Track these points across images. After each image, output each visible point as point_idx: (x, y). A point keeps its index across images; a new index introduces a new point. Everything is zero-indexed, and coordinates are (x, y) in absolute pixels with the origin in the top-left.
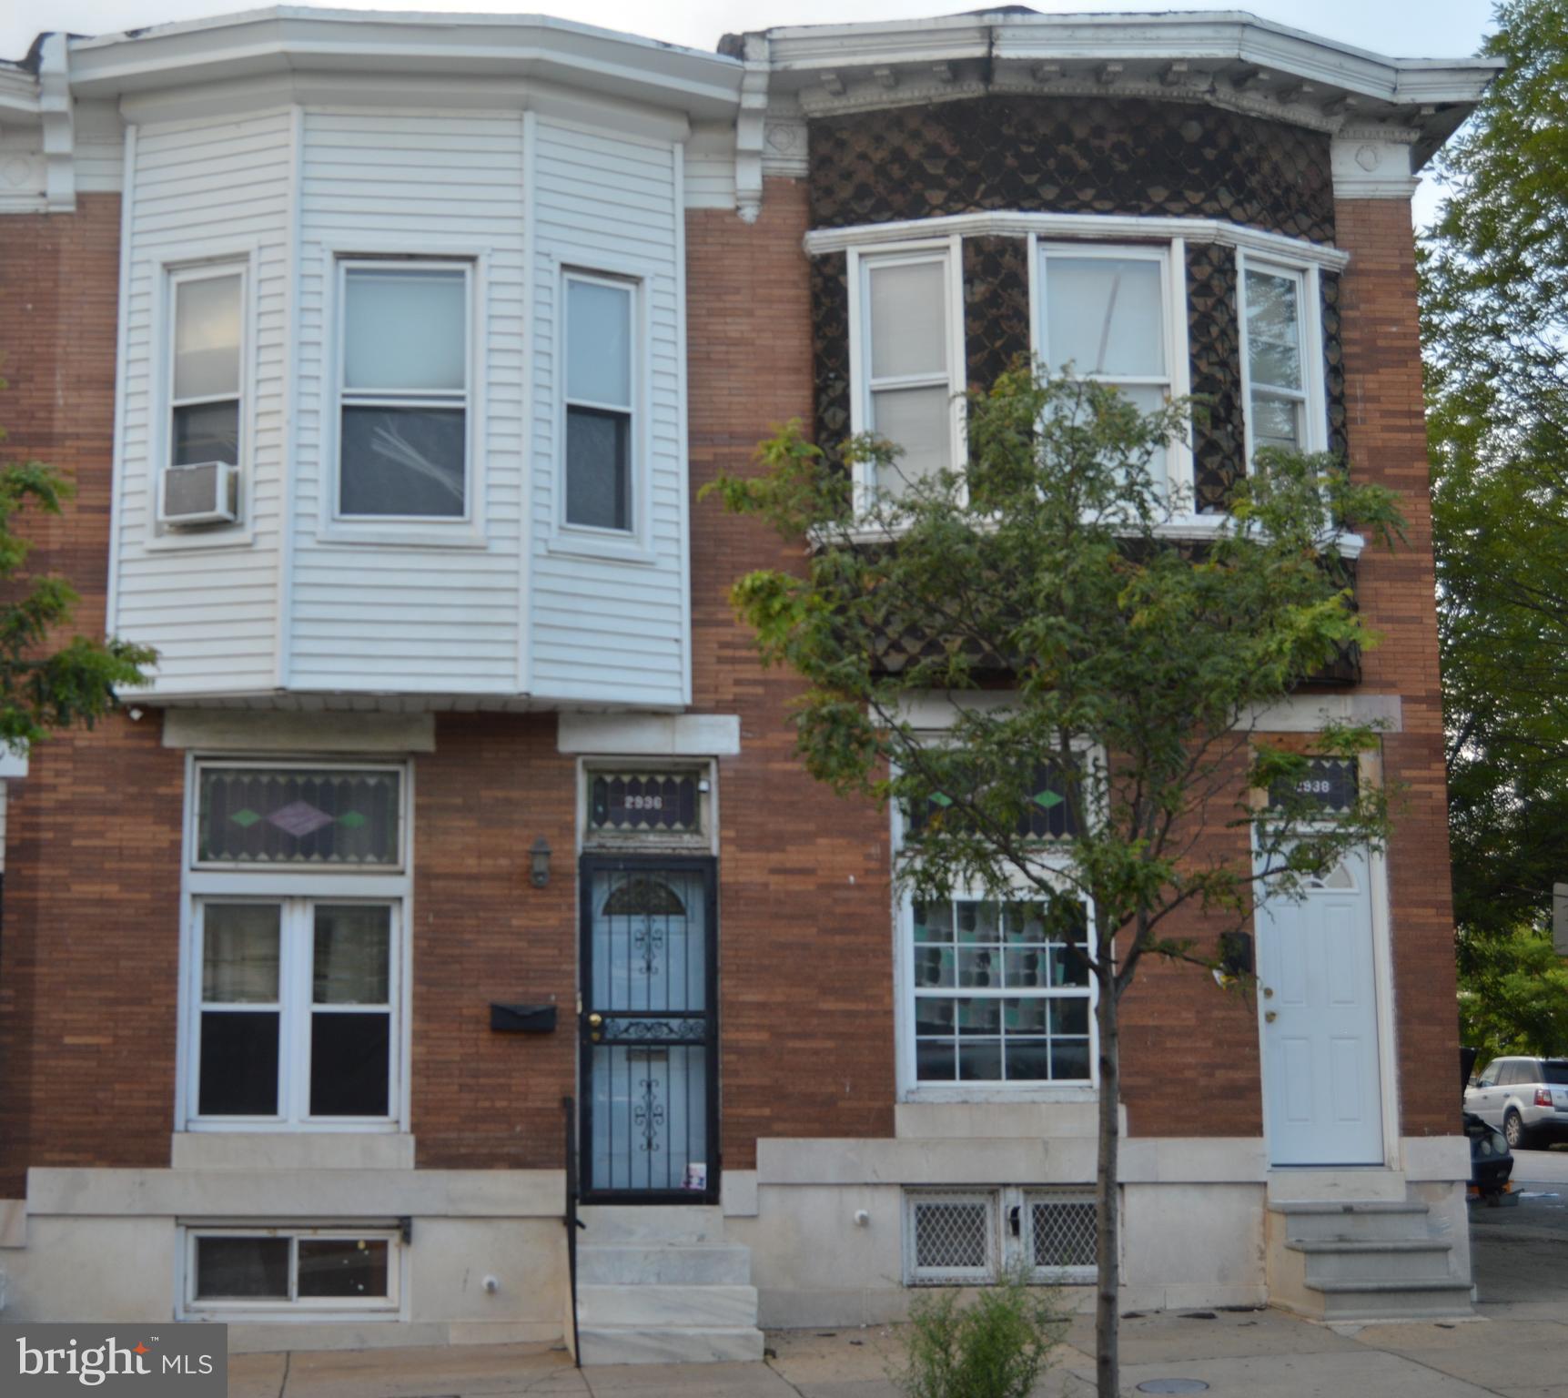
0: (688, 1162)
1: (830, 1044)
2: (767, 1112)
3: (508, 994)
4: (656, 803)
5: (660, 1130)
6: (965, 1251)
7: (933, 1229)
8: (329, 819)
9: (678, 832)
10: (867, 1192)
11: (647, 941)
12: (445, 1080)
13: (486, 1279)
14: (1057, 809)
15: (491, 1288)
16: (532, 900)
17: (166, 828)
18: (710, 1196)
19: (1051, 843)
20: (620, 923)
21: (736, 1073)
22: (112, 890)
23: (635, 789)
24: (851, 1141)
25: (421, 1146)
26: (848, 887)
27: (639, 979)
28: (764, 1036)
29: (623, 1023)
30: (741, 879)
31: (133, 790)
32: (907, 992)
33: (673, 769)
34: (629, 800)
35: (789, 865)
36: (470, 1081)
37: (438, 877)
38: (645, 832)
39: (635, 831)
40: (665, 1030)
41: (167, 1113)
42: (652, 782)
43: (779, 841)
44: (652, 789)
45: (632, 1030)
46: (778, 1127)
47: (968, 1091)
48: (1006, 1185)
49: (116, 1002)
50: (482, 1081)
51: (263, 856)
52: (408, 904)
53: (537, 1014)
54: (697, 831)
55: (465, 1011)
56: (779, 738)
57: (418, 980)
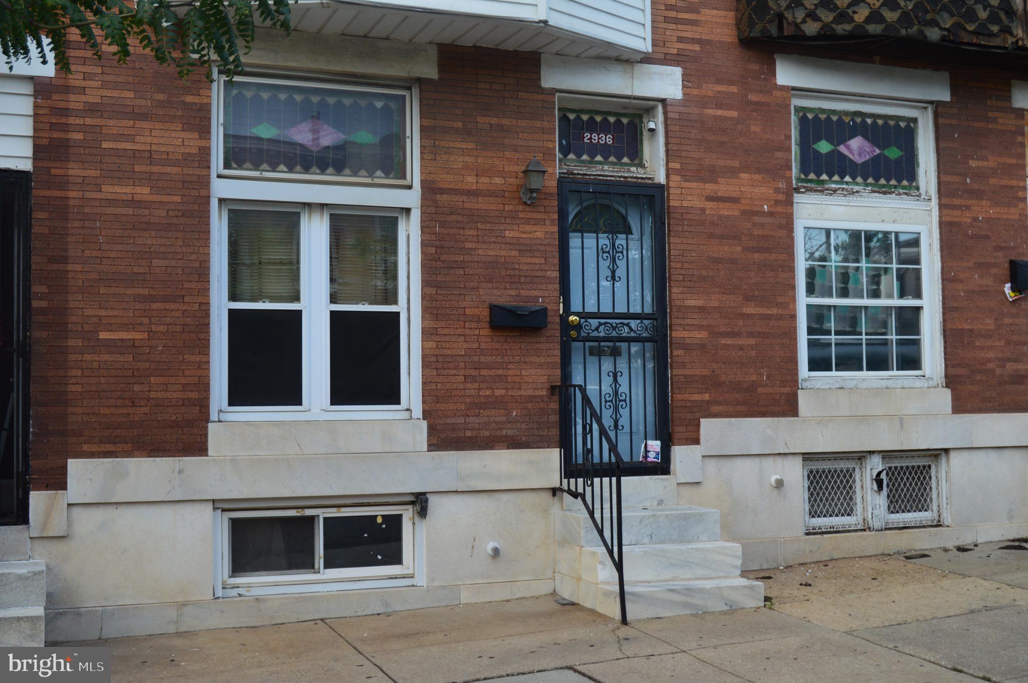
0: (646, 440)
1: (751, 341)
2: (707, 397)
3: (505, 297)
4: (609, 139)
5: (624, 412)
6: (842, 504)
7: (821, 488)
8: (342, 137)
9: (626, 164)
10: (779, 460)
11: (613, 254)
12: (453, 372)
13: (491, 545)
14: (898, 161)
15: (496, 552)
16: (521, 215)
17: (196, 135)
18: (662, 467)
19: (895, 187)
20: (590, 241)
21: (683, 365)
22: (143, 192)
23: (592, 126)
24: (769, 420)
25: (432, 430)
26: (763, 213)
27: (606, 286)
28: (703, 334)
29: (594, 322)
30: (685, 204)
31: (161, 97)
32: (803, 301)
33: (622, 111)
34: (587, 135)
35: (720, 194)
36: (473, 373)
37: (442, 191)
38: (600, 163)
39: (592, 162)
40: (626, 329)
41: (203, 404)
42: (605, 120)
43: (709, 174)
44: (604, 128)
45: (601, 328)
46: (715, 409)
47: (844, 379)
48: (871, 453)
49: (151, 299)
50: (484, 372)
51: (282, 167)
52: (416, 215)
53: (532, 313)
54: (641, 165)
55: (468, 311)
56: (711, 89)
57: (426, 283)
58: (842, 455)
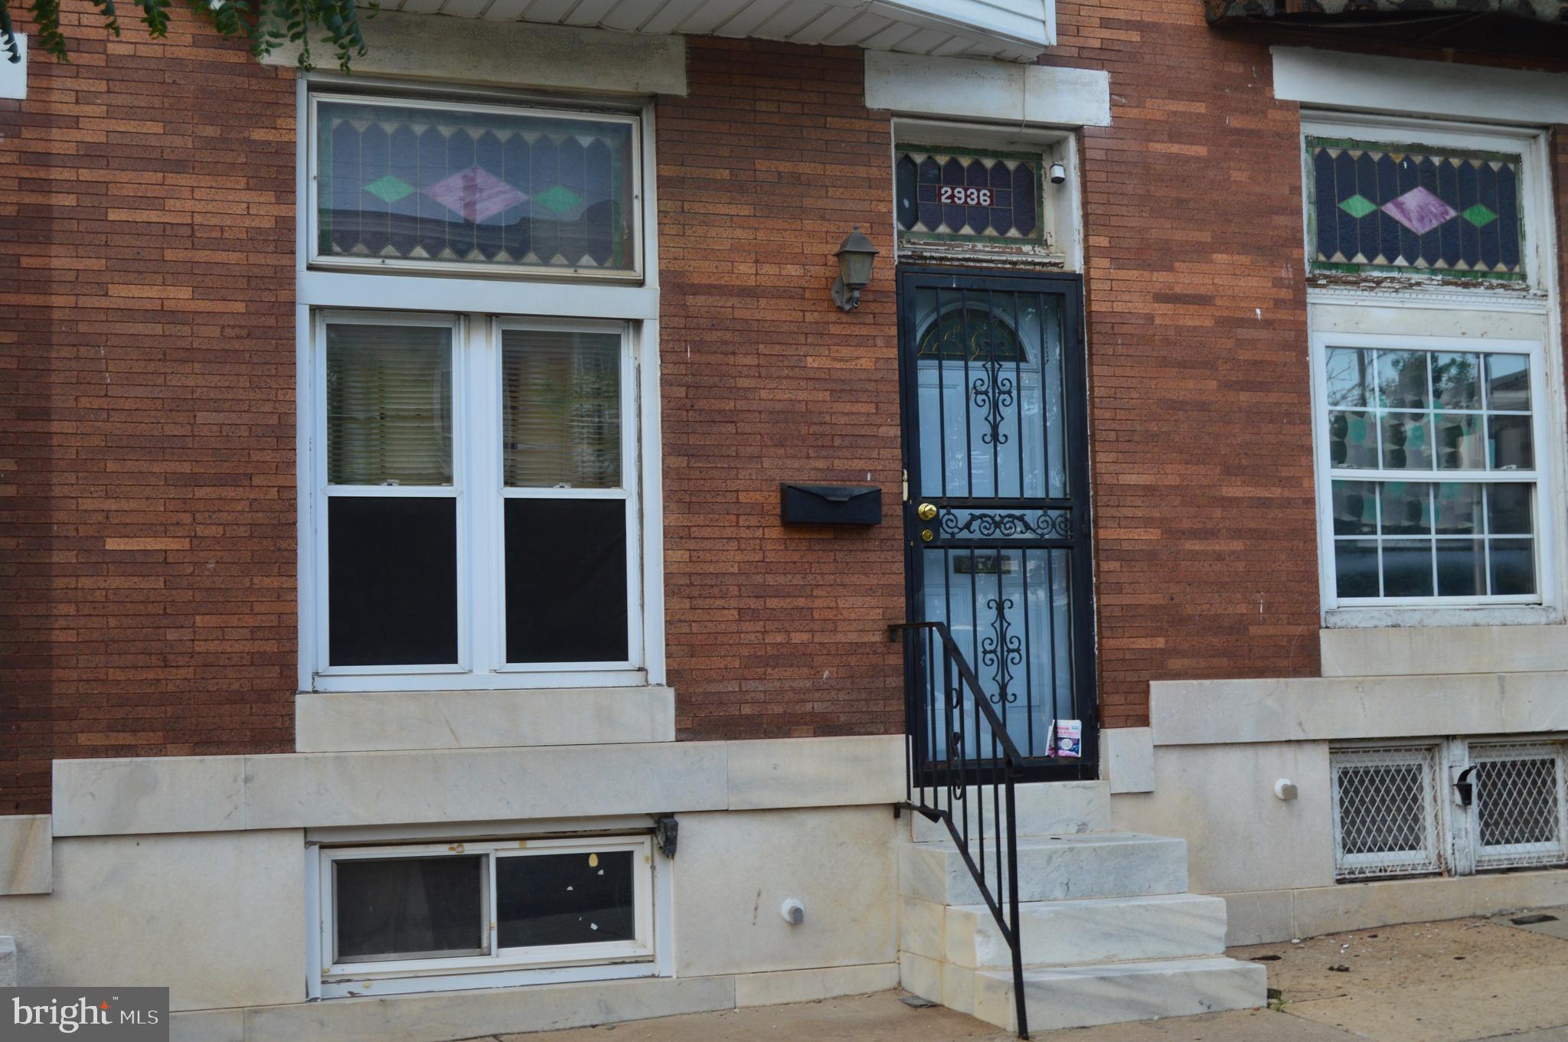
0: (1055, 718)
1: (1237, 545)
2: (1160, 642)
3: (807, 472)
4: (984, 198)
5: (1017, 671)
6: (1400, 830)
7: (1362, 802)
8: (521, 195)
9: (1015, 241)
10: (1289, 752)
11: (995, 396)
12: (719, 603)
13: (788, 905)
14: (1488, 230)
15: (797, 915)
16: (833, 330)
17: (270, 197)
18: (1086, 765)
19: (1484, 274)
20: (954, 373)
21: (1119, 588)
22: (180, 295)
23: (954, 175)
24: (1271, 682)
25: (683, 704)
26: (1254, 323)
27: (982, 456)
28: (1153, 534)
29: (963, 515)
30: (1118, 307)
31: (210, 131)
32: (1326, 474)
33: (1006, 149)
34: (946, 190)
35: (1178, 290)
36: (753, 603)
37: (697, 290)
38: (968, 238)
39: (955, 237)
40: (1020, 527)
41: (286, 663)
42: (977, 165)
43: (1163, 256)
44: (976, 177)
45: (975, 525)
46: (1176, 664)
47: (1400, 611)
48: (1450, 738)
49: (194, 480)
50: (772, 603)
51: (419, 249)
52: (651, 332)
53: (854, 498)
54: (1041, 241)
55: (743, 498)
56: (1159, 108)
57: (671, 449)
58: (1398, 743)
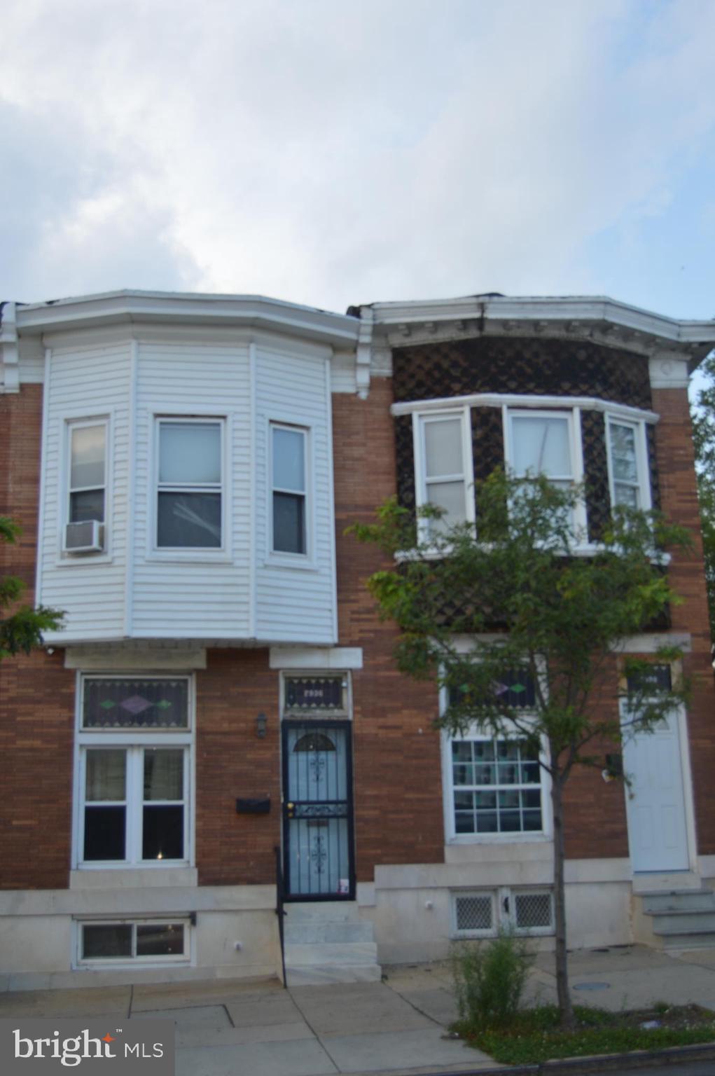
0: (340, 878)
1: (411, 816)
2: (379, 851)
3: (246, 793)
4: (319, 693)
5: (325, 863)
6: (482, 921)
7: (465, 910)
8: (152, 704)
9: (330, 708)
10: (431, 892)
11: (317, 764)
12: (213, 839)
13: (235, 944)
14: (522, 693)
15: (238, 948)
16: (257, 745)
17: (66, 710)
18: (351, 896)
19: (520, 710)
20: (302, 756)
21: (364, 832)
22: (38, 743)
23: (309, 686)
24: (422, 866)
25: (200, 874)
26: (418, 735)
27: (313, 785)
28: (376, 813)
29: (305, 807)
30: (364, 732)
31: (49, 690)
32: (449, 789)
33: (328, 677)
34: (306, 692)
35: (388, 724)
36: (226, 839)
37: (209, 733)
38: (315, 708)
39: (309, 708)
40: (327, 810)
41: (67, 860)
42: (318, 683)
43: (383, 712)
44: (318, 686)
45: (310, 811)
46: (385, 859)
47: (483, 838)
48: (502, 886)
49: (40, 802)
50: (233, 839)
51: (117, 724)
52: (193, 748)
53: (261, 802)
54: (341, 708)
55: (223, 803)
56: (382, 659)
57: (199, 787)
58: (480, 888)
